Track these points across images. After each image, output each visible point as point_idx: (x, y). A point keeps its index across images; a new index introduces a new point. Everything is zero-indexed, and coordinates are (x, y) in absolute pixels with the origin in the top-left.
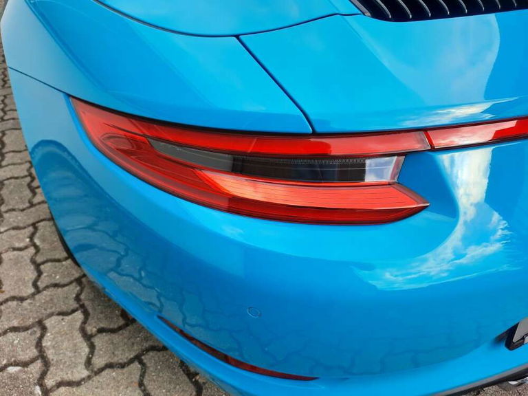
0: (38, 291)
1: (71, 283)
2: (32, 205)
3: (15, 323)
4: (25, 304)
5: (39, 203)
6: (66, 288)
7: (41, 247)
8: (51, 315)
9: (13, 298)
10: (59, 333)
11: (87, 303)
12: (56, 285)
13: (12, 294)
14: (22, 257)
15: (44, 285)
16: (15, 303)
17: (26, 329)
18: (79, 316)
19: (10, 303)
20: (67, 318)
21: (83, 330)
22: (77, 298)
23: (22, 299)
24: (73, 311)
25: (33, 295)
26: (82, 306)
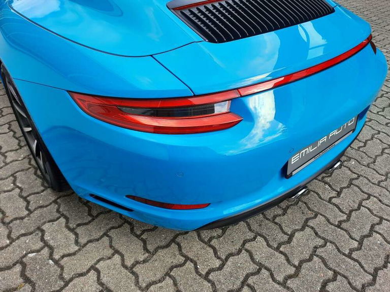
0: (31, 212)
1: (51, 204)
2: (6, 164)
3: (23, 232)
4: (26, 220)
5: (11, 162)
6: (49, 207)
7: (23, 187)
8: (45, 223)
9: (16, 219)
10: (53, 231)
11: (65, 213)
12: (41, 207)
13: (14, 216)
14: (13, 195)
15: (34, 208)
16: (18, 221)
17: (31, 233)
18: (62, 220)
19: (14, 222)
20: (55, 223)
21: (67, 227)
22: (58, 211)
23: (22, 218)
24: (58, 219)
25: (28, 215)
26: (63, 215)
